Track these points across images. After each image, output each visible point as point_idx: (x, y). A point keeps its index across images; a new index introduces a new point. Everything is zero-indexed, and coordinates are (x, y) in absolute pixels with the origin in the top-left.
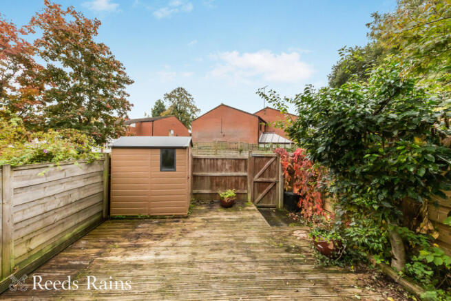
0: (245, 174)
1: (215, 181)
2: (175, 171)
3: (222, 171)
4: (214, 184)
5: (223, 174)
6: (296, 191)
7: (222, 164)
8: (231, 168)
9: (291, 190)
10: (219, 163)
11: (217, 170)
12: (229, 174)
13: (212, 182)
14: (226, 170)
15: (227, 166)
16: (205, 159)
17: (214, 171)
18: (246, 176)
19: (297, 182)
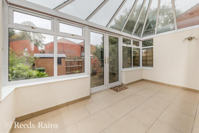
0: (81, 66)
1: (71, 69)
2: (61, 65)
3: (74, 65)
4: (71, 70)
5: (74, 66)
6: (95, 69)
7: (74, 63)
8: (77, 64)
9: (94, 69)
10: (73, 63)
11: (72, 65)
12: (76, 66)
13: (70, 69)
14: (75, 65)
15: (75, 64)
16: (68, 62)
17: (71, 66)
18: (81, 67)
19: (96, 67)
